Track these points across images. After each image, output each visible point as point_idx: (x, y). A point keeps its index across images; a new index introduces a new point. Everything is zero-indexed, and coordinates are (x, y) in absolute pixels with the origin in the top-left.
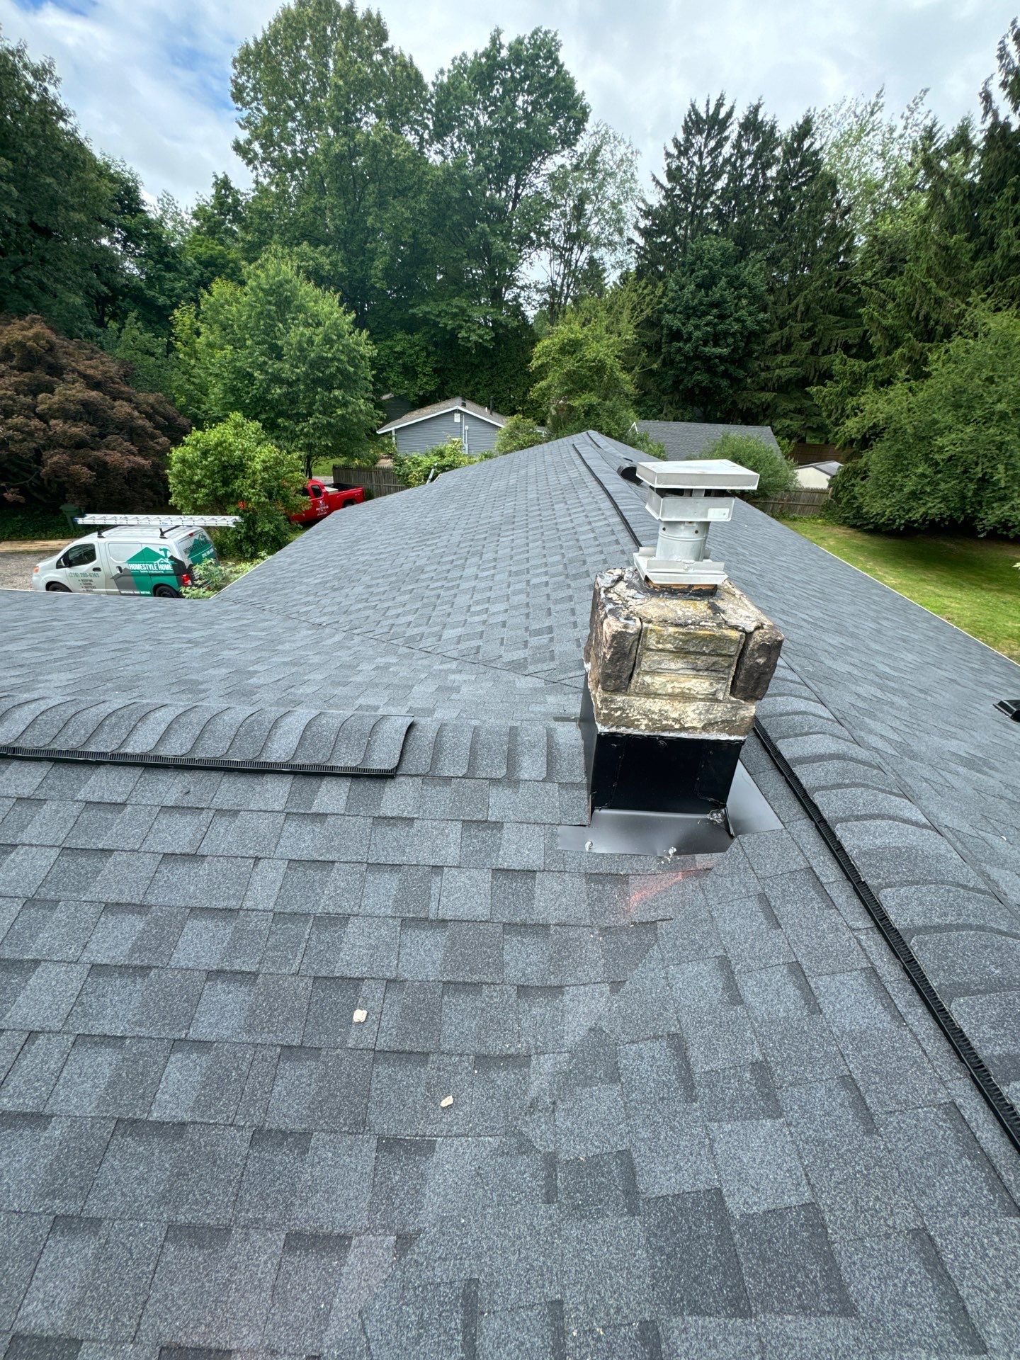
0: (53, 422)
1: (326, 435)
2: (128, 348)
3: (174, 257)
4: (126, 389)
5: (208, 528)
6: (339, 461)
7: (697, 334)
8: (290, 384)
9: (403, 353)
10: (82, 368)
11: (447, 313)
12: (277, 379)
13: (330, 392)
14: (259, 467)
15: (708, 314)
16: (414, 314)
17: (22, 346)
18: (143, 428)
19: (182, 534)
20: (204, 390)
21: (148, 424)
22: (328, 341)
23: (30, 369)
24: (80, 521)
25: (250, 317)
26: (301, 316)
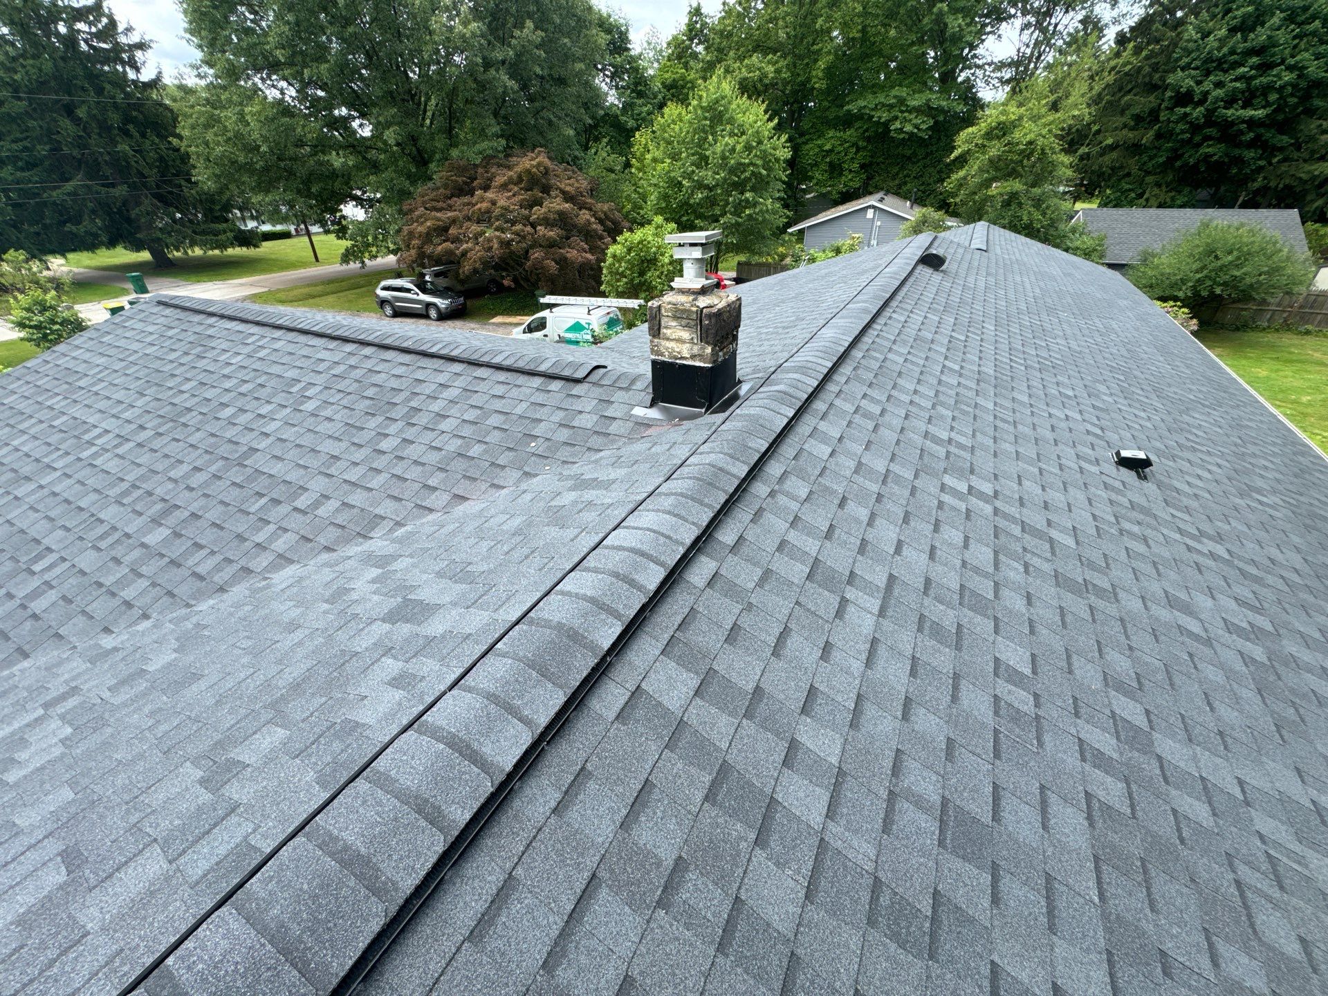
0: (539, 228)
1: (733, 233)
2: (598, 167)
3: (646, 85)
4: (589, 201)
5: (620, 309)
6: (742, 258)
7: (1219, 92)
8: (710, 189)
9: (831, 151)
10: (562, 186)
11: (883, 105)
12: (700, 186)
13: (742, 194)
14: (667, 261)
15: (1243, 65)
16: (849, 111)
17: (528, 171)
18: (595, 231)
19: (602, 312)
20: (644, 198)
21: (599, 227)
22: (748, 148)
23: (531, 190)
24: (542, 300)
25: (688, 132)
26: (728, 127)
